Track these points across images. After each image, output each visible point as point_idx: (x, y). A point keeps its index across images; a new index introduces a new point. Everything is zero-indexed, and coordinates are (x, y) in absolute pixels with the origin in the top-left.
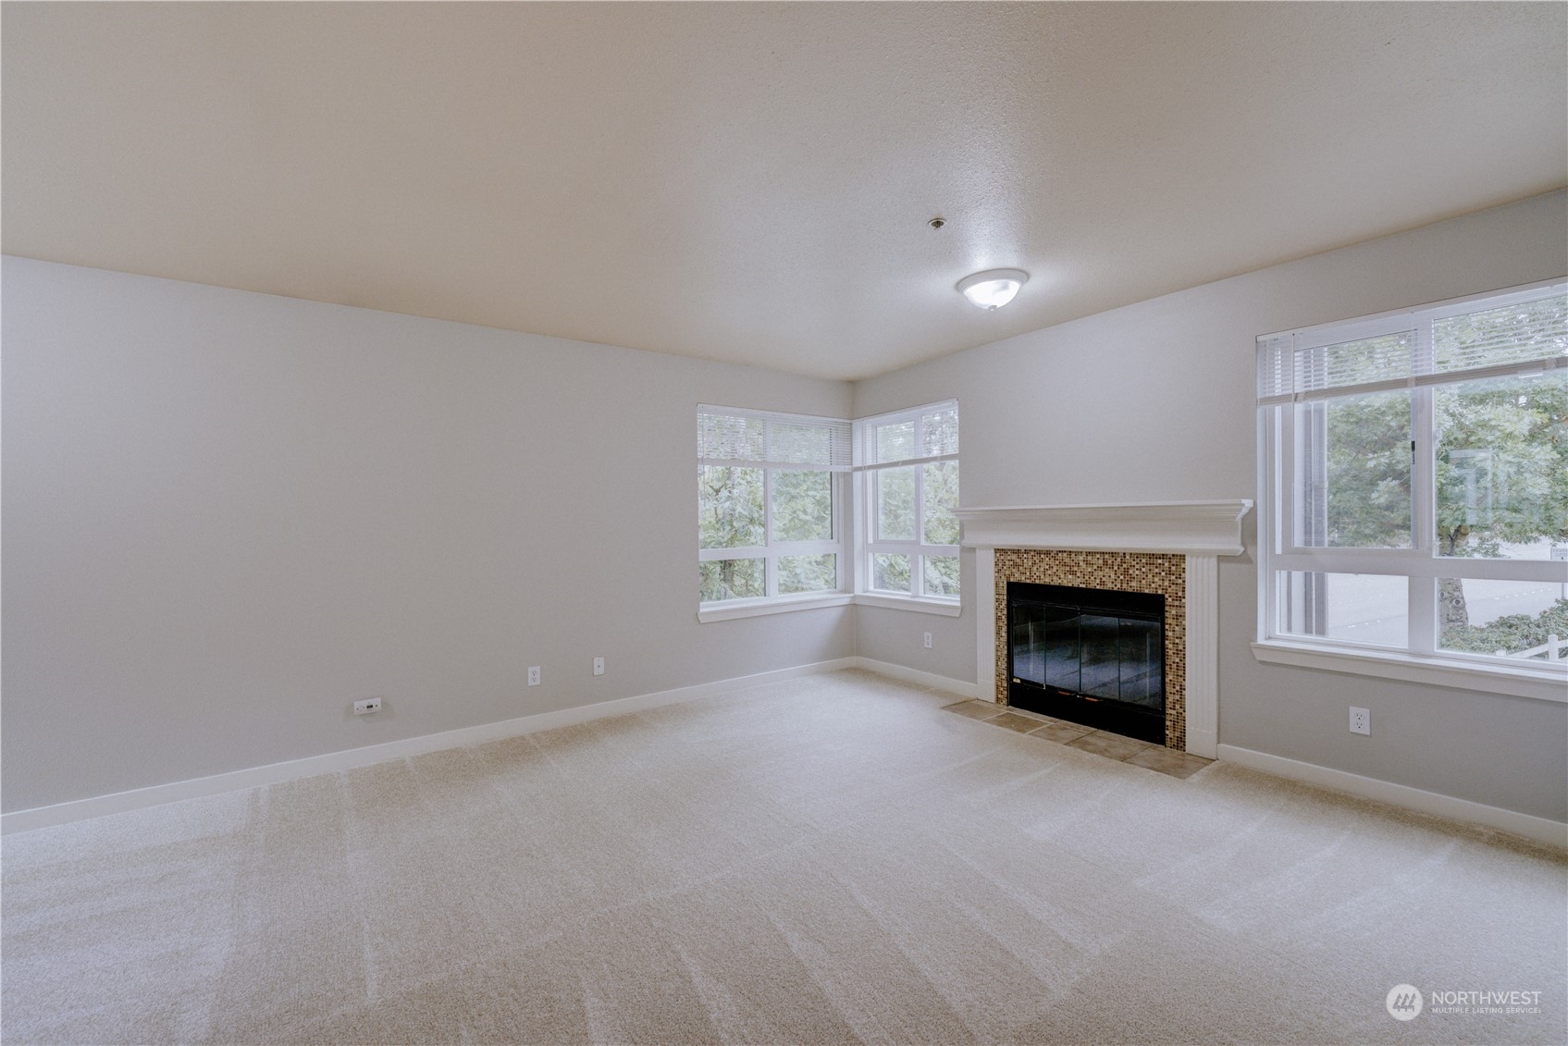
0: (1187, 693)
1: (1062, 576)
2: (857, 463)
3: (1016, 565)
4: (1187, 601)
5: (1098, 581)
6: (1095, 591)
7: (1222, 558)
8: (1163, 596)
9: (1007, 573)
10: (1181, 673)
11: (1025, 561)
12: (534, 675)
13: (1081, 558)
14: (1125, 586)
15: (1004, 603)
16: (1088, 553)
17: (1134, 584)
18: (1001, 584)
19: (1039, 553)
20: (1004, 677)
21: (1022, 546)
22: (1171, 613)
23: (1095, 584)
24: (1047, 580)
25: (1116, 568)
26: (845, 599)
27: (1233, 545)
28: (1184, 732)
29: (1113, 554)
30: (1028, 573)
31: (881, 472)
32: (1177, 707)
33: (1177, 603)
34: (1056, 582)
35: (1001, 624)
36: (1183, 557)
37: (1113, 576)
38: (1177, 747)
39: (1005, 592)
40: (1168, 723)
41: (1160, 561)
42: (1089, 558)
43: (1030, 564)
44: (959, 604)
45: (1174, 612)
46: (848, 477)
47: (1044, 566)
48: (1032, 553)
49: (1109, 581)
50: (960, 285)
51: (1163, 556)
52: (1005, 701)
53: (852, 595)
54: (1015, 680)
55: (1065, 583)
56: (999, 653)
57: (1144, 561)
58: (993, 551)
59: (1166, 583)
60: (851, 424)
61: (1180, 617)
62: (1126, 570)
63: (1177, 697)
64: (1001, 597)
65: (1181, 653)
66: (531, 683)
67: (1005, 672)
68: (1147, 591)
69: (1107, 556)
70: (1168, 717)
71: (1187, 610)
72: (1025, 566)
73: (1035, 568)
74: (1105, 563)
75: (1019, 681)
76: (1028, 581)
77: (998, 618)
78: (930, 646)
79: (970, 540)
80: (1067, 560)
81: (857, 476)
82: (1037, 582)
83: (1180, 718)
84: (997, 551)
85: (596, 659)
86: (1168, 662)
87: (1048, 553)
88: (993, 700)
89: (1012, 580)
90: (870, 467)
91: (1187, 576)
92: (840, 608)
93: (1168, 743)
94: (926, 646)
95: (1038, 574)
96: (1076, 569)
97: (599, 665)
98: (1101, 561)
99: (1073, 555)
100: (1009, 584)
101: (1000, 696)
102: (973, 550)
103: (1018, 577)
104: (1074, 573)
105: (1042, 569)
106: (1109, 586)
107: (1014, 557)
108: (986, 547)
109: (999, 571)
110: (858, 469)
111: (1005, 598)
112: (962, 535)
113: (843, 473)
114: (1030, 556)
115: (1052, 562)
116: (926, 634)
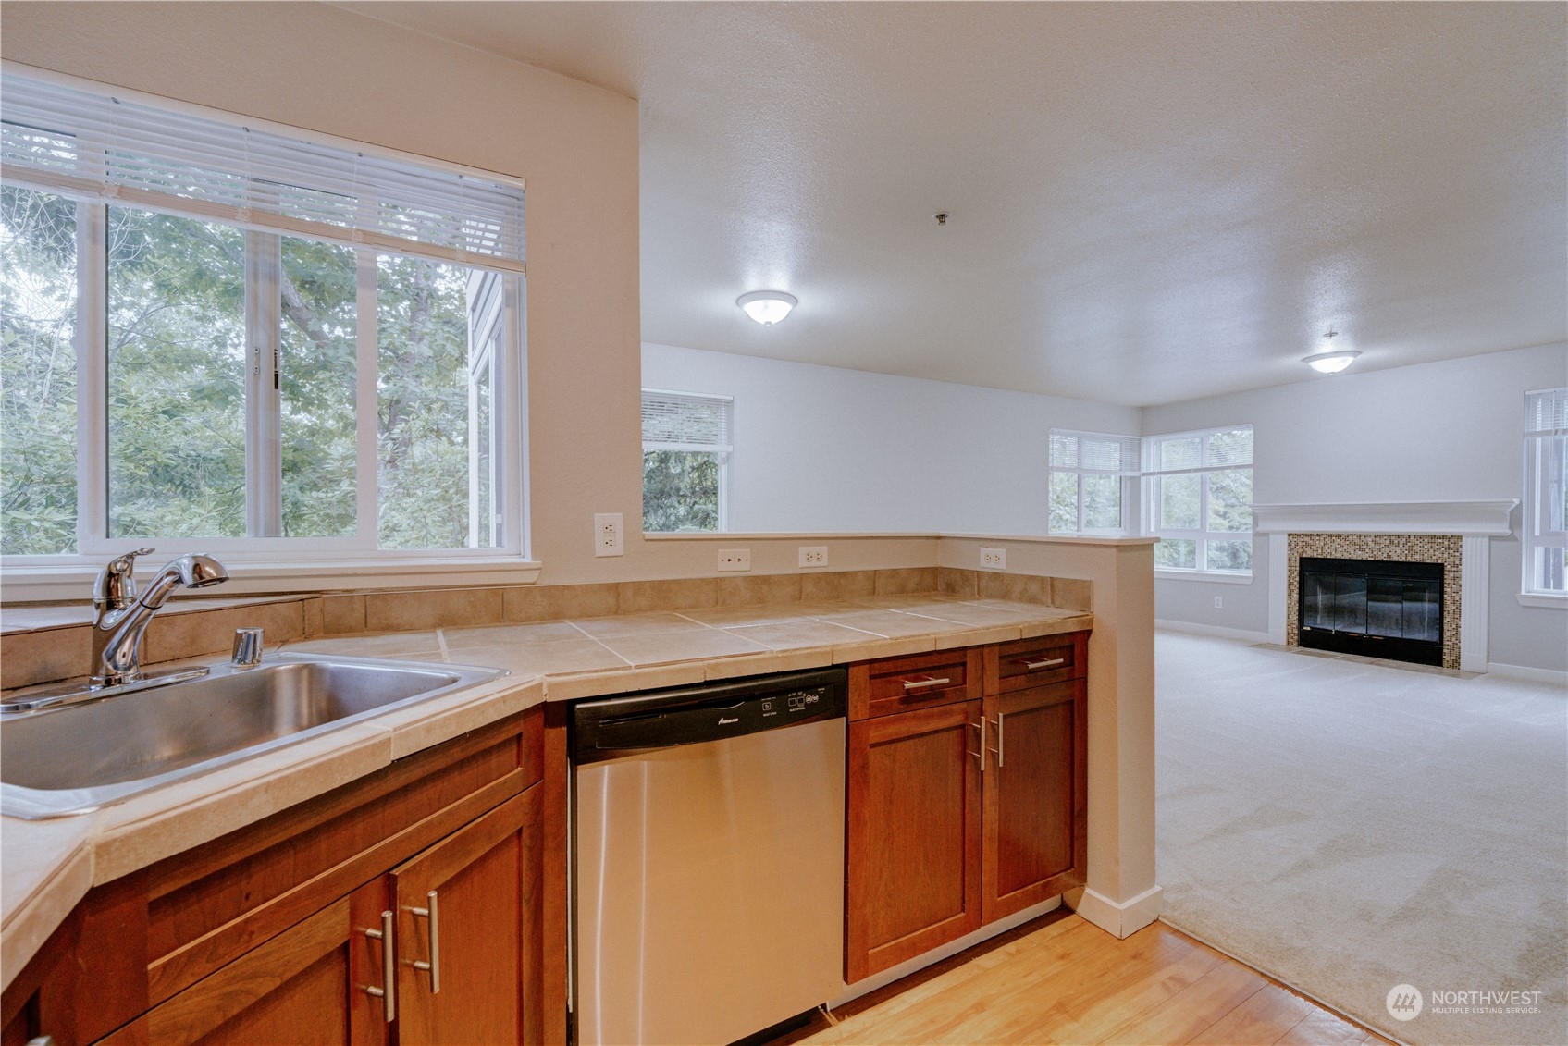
0: (1462, 630)
1: (1352, 552)
2: (1144, 470)
3: (1307, 545)
4: (1463, 568)
5: (1385, 555)
6: (1383, 562)
7: (1493, 538)
8: (1442, 565)
9: (1300, 551)
10: (1456, 616)
11: (1317, 542)
13: (1370, 539)
14: (1409, 558)
15: (1297, 573)
16: (1376, 536)
17: (1417, 556)
18: (1294, 559)
19: (1331, 536)
20: (1295, 626)
21: (1315, 532)
22: (1448, 576)
23: (1382, 557)
24: (1338, 556)
25: (1401, 546)
27: (1502, 529)
28: (1459, 656)
29: (1399, 536)
30: (1320, 551)
31: (1164, 477)
32: (1454, 639)
33: (1455, 569)
34: (1347, 556)
35: (1292, 587)
36: (1460, 538)
37: (1399, 552)
38: (1452, 666)
39: (1298, 564)
40: (1445, 651)
41: (1440, 541)
42: (1377, 539)
43: (1322, 544)
44: (1250, 576)
45: (1452, 575)
46: (1138, 479)
47: (1335, 545)
48: (1324, 536)
49: (1396, 555)
51: (1443, 537)
52: (1296, 644)
54: (1305, 628)
55: (1355, 557)
56: (1291, 609)
57: (1426, 540)
58: (1286, 536)
59: (1446, 555)
60: (1140, 440)
61: (1456, 578)
62: (1411, 547)
63: (1454, 633)
64: (1294, 568)
65: (1457, 603)
67: (1296, 623)
68: (1428, 561)
69: (1393, 538)
70: (1445, 647)
71: (1463, 573)
72: (1317, 545)
73: (1326, 547)
74: (1392, 542)
75: (1309, 629)
76: (1319, 556)
77: (1290, 584)
78: (1221, 607)
79: (1263, 527)
80: (1357, 541)
81: (1143, 480)
82: (1329, 557)
83: (1456, 646)
84: (1289, 535)
86: (1446, 609)
87: (1339, 536)
88: (1285, 643)
89: (1304, 556)
90: (1151, 474)
91: (1463, 550)
93: (1445, 664)
94: (1216, 606)
95: (1329, 551)
96: (1365, 547)
98: (1388, 542)
99: (1362, 538)
100: (1301, 559)
101: (1290, 639)
102: (1266, 534)
103: (1309, 553)
104: (1364, 550)
105: (1333, 548)
106: (1395, 558)
107: (1307, 539)
108: (1281, 533)
109: (1292, 550)
110: (1144, 474)
111: (1298, 568)
112: (1256, 523)
113: (1132, 478)
114: (1322, 538)
115: (1343, 542)
116: (1216, 598)
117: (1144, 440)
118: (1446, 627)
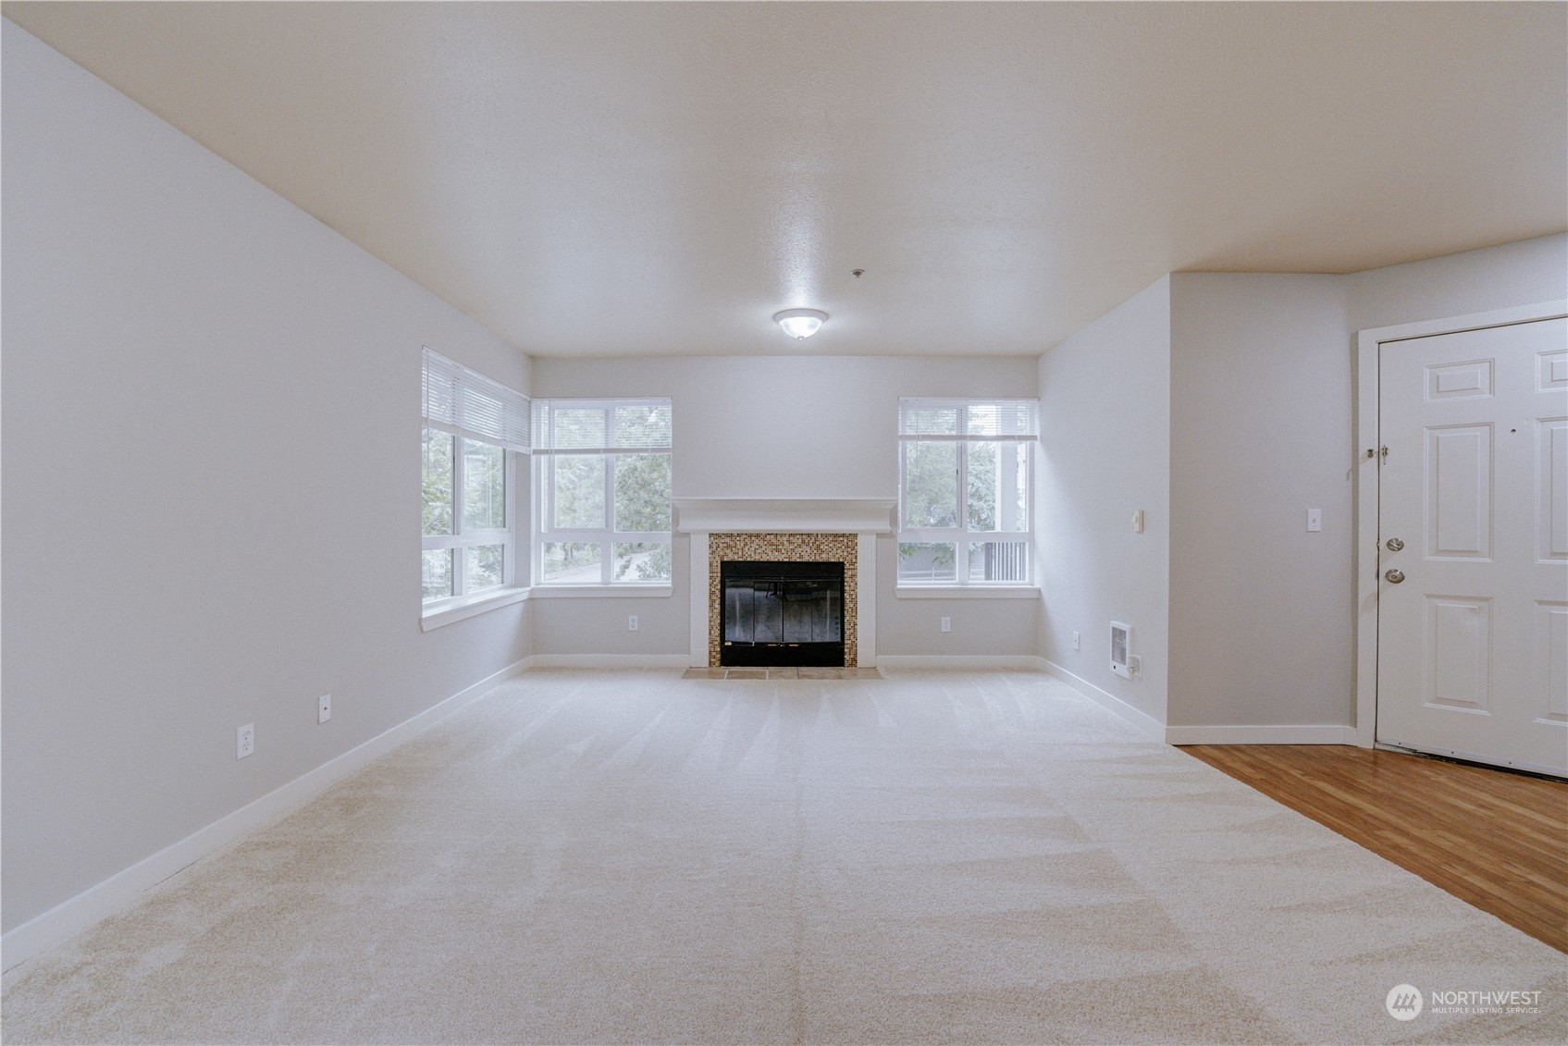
0: (858, 627)
1: (770, 553)
2: (534, 447)
3: (728, 547)
4: (858, 565)
5: (798, 555)
6: (796, 563)
7: (879, 535)
8: (843, 563)
9: (721, 553)
10: (854, 614)
11: (738, 543)
13: (785, 539)
14: (817, 558)
15: (718, 580)
16: (791, 535)
17: (824, 556)
18: (715, 564)
19: (750, 536)
20: (717, 643)
21: (736, 530)
22: (848, 574)
23: (795, 558)
24: (757, 558)
25: (811, 545)
26: (523, 593)
27: (884, 526)
28: (856, 654)
29: (809, 535)
30: (740, 553)
31: (558, 457)
32: (852, 637)
33: (852, 567)
34: (765, 558)
35: (714, 598)
36: (856, 535)
37: (809, 551)
38: (851, 665)
39: (719, 570)
40: (846, 650)
41: (841, 539)
42: (792, 538)
43: (742, 545)
44: (670, 585)
45: (850, 573)
46: (524, 459)
47: (754, 546)
48: (744, 536)
49: (807, 555)
50: (777, 317)
51: (843, 535)
52: (718, 663)
54: (726, 644)
55: (772, 559)
56: (712, 623)
57: (830, 539)
58: (707, 536)
59: (845, 554)
60: (530, 402)
61: (853, 576)
62: (818, 546)
63: (852, 631)
64: (715, 574)
65: (854, 601)
67: (718, 639)
68: (833, 560)
69: (804, 537)
70: (846, 646)
71: (859, 571)
72: (738, 547)
73: (747, 548)
74: (803, 542)
75: (730, 644)
76: (740, 560)
77: (712, 593)
78: (636, 628)
79: (685, 525)
80: (774, 541)
81: (534, 458)
82: (749, 559)
83: (854, 644)
84: (711, 535)
85: (322, 698)
86: (846, 608)
87: (758, 536)
88: (707, 665)
89: (725, 559)
90: (546, 452)
91: (859, 548)
92: (522, 604)
93: (846, 664)
94: (631, 629)
95: (749, 553)
96: (781, 547)
98: (800, 540)
99: (779, 537)
100: (722, 562)
101: (712, 660)
102: (687, 535)
103: (730, 557)
104: (778, 550)
105: (753, 549)
106: (806, 559)
107: (728, 540)
108: (700, 532)
109: (713, 553)
110: (536, 452)
111: (719, 575)
112: (676, 521)
113: (518, 455)
114: (742, 539)
115: (761, 543)
116: (631, 617)
117: (535, 403)
118: (846, 626)
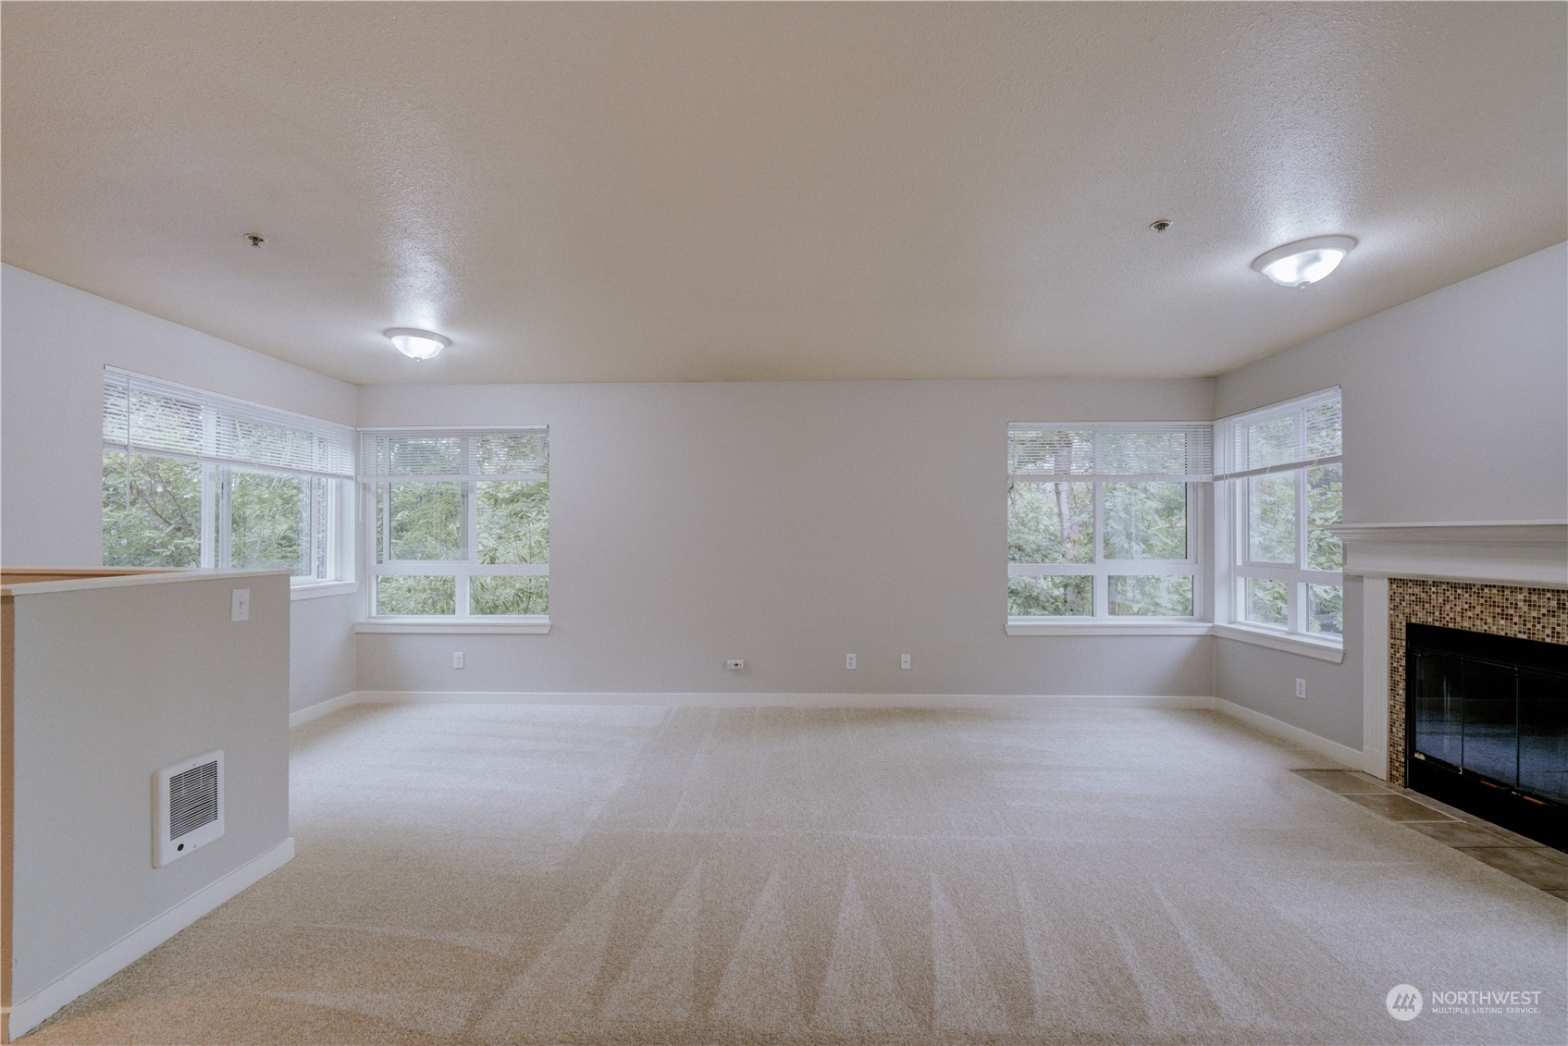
1: (1490, 620)
3: (1419, 601)
5: (1549, 632)
6: (1544, 645)
9: (1407, 610)
11: (1434, 596)
12: (851, 661)
13: (1521, 597)
15: (1402, 651)
16: (1532, 591)
18: (1398, 626)
19: (1454, 586)
20: (1400, 749)
21: (1431, 576)
23: (1543, 636)
24: (1466, 624)
26: (1201, 628)
30: (1437, 614)
34: (1480, 628)
35: (1398, 678)
39: (1404, 636)
42: (1535, 597)
43: (1441, 600)
44: (1340, 647)
46: (1208, 488)
47: (1461, 604)
48: (1444, 587)
50: (1258, 263)
52: (1401, 781)
53: (1210, 625)
54: (1417, 755)
55: (1495, 631)
56: (1395, 717)
58: (1386, 583)
60: (1212, 426)
64: (1398, 642)
66: (848, 667)
67: (1403, 742)
69: (1563, 597)
72: (1434, 603)
73: (1448, 607)
74: (1561, 606)
75: (1422, 757)
76: (1437, 624)
77: (1393, 670)
78: (1303, 696)
79: (1360, 564)
80: (1498, 599)
81: (1218, 486)
82: (1451, 625)
84: (1392, 581)
85: (903, 655)
87: (1468, 587)
88: (1384, 777)
89: (1413, 621)
90: (1240, 474)
92: (1196, 639)
94: (1298, 695)
95: (1452, 615)
96: (1511, 612)
97: (906, 661)
98: (1554, 603)
99: (1507, 592)
100: (1410, 626)
101: (1394, 773)
102: (1360, 578)
103: (1421, 617)
104: (1508, 618)
105: (1458, 609)
107: (1417, 590)
108: (1378, 576)
109: (1395, 608)
110: (1217, 479)
111: (1404, 644)
112: (1347, 556)
113: (1202, 484)
114: (1440, 590)
115: (1473, 600)
116: (1297, 682)
117: (1218, 424)
